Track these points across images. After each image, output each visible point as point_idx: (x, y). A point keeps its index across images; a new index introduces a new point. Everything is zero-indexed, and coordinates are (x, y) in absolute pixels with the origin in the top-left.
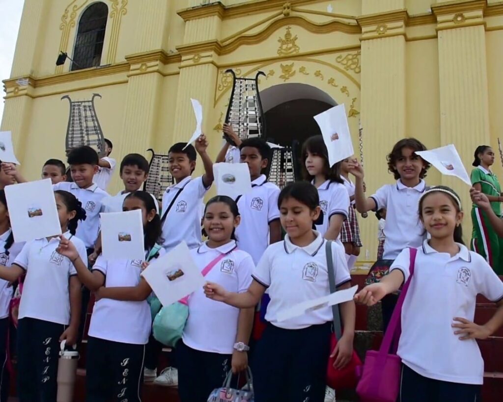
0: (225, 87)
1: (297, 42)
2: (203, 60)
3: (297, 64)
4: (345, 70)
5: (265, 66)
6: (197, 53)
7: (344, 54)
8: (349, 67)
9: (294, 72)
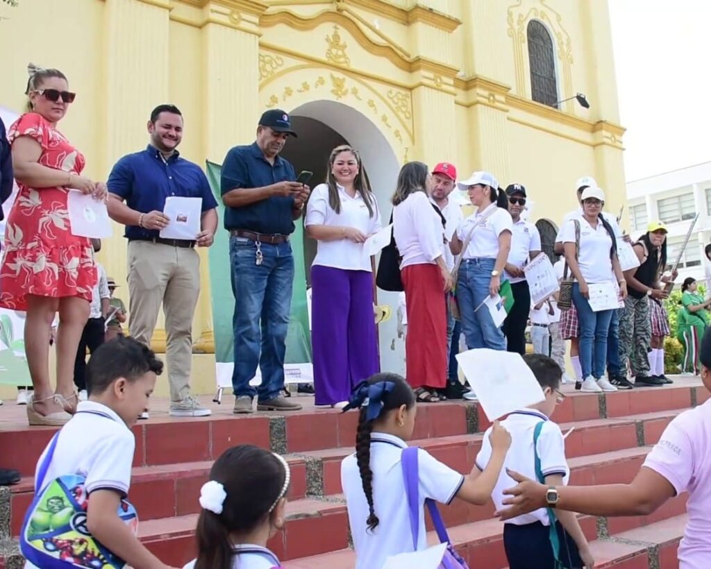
0: (264, 77)
1: (346, 51)
2: (243, 25)
3: (350, 83)
4: (396, 110)
5: (312, 67)
6: (236, 10)
7: (395, 90)
8: (400, 107)
9: (347, 91)
